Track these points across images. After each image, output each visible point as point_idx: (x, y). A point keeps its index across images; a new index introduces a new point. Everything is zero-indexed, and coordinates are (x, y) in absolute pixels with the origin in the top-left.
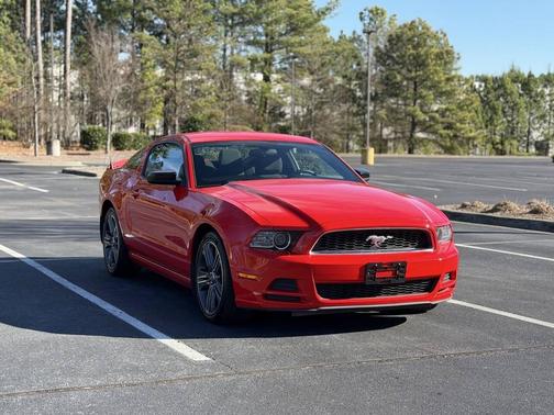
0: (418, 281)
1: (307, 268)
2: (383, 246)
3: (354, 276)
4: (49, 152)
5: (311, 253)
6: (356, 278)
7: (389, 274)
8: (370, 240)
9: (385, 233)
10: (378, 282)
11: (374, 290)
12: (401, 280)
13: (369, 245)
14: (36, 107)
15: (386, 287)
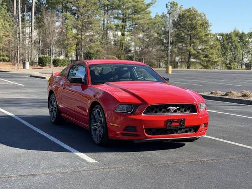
0: (191, 127)
1: (141, 122)
2: (175, 111)
3: (162, 125)
4: (24, 68)
5: (143, 115)
6: (163, 126)
7: (178, 124)
8: (169, 109)
9: (176, 106)
10: (173, 128)
11: (171, 131)
12: (183, 127)
13: (169, 111)
14: (19, 47)
15: (177, 130)
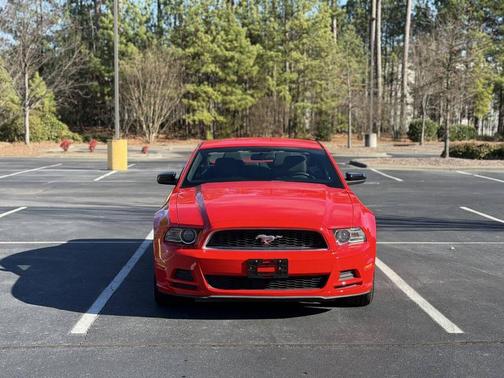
0: (308, 277)
2: (274, 244)
3: (238, 270)
4: (367, 144)
5: (204, 247)
6: (240, 271)
7: (272, 269)
8: (260, 239)
9: (274, 233)
10: (260, 276)
12: (283, 276)
13: (260, 243)
14: (350, 105)
15: (275, 280)
